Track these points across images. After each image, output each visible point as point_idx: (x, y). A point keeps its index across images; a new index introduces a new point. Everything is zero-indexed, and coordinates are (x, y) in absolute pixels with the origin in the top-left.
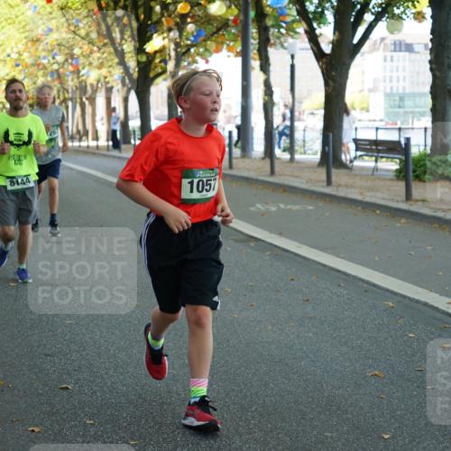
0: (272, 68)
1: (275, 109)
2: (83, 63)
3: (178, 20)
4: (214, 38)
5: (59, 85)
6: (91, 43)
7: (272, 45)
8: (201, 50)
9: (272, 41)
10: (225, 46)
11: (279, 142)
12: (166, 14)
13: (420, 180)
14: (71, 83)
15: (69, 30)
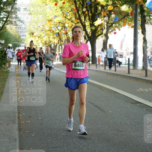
0: (146, 33)
1: (148, 50)
2: (69, 30)
3: (108, 13)
4: (122, 20)
5: (59, 39)
6: (72, 22)
8: (117, 25)
9: (147, 22)
12: (103, 10)
14: (64, 38)
15: (64, 16)
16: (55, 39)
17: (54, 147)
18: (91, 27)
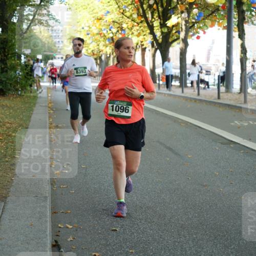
0: (246, 36)
1: (248, 62)
2: (128, 34)
3: (187, 6)
4: (210, 18)
5: (113, 47)
6: (133, 20)
7: (246, 23)
8: (201, 25)
9: (246, 20)
10: (217, 23)
12: (180, 3)
15: (120, 12)
16: (107, 47)
17: (103, 210)
18: (161, 28)
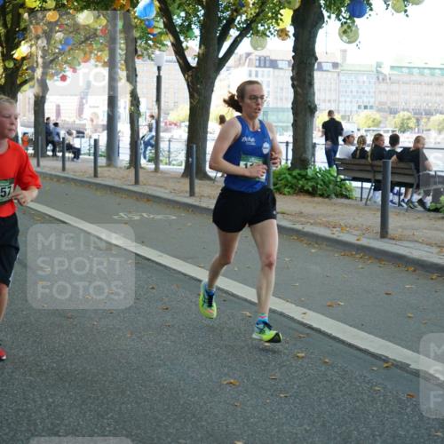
0: (138, 79)
7: (139, 56)
9: (139, 53)
11: (145, 152)
13: (281, 193)
18: (4, 60)
